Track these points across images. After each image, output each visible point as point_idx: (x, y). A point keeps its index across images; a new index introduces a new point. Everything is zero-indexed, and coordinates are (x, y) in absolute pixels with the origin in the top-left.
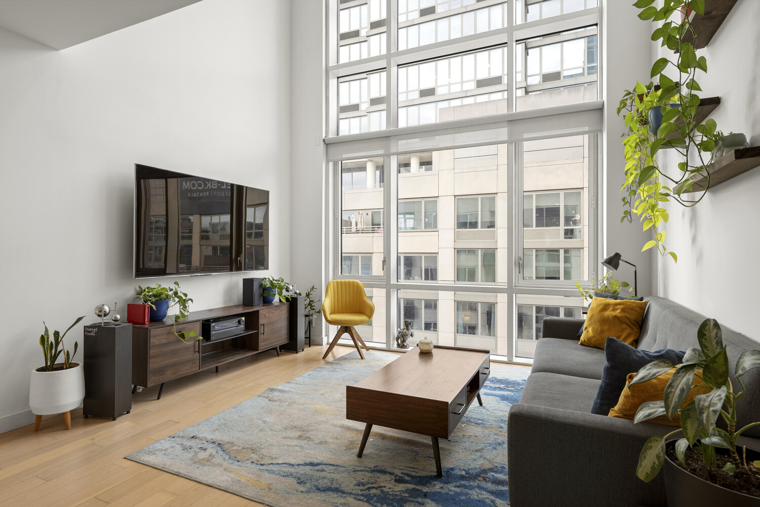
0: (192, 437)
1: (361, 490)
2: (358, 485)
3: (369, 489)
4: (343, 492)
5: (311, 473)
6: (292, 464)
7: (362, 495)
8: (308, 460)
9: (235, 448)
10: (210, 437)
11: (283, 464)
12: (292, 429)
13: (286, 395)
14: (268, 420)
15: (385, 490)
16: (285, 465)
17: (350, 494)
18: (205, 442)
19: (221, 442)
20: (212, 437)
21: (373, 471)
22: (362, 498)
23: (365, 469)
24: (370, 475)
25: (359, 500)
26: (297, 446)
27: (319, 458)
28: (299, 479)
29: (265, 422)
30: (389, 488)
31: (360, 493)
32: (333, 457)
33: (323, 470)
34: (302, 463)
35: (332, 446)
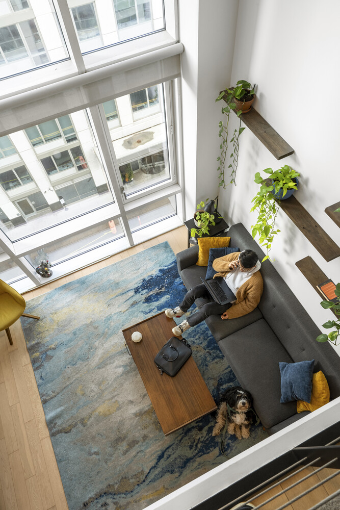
0: (85, 505)
1: (195, 450)
2: (191, 449)
3: (196, 445)
4: (192, 459)
5: (167, 463)
6: (154, 466)
7: (199, 452)
8: (155, 456)
9: (116, 487)
10: (92, 494)
11: (150, 470)
12: (117, 443)
13: (67, 417)
14: (96, 450)
15: (202, 440)
16: (152, 470)
17: (194, 456)
18: (96, 501)
19: (104, 491)
20: (92, 493)
21: (186, 434)
22: (200, 454)
23: (182, 436)
24: (187, 438)
25: (201, 456)
26: (138, 453)
27: (157, 450)
28: (168, 471)
29: (96, 453)
30: (202, 437)
31: (196, 452)
32: (161, 442)
33: (169, 456)
34: (156, 461)
35: (151, 436)
